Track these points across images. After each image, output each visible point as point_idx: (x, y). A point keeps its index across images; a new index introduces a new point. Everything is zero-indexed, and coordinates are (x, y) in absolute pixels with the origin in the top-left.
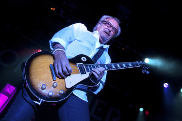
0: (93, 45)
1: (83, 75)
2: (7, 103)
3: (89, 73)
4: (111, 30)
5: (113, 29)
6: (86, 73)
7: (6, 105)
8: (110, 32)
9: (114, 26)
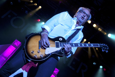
0: (70, 28)
1: (57, 48)
2: (15, 52)
3: (61, 47)
4: (85, 15)
5: (86, 15)
6: (59, 47)
7: (13, 53)
8: (85, 16)
9: (87, 13)
